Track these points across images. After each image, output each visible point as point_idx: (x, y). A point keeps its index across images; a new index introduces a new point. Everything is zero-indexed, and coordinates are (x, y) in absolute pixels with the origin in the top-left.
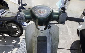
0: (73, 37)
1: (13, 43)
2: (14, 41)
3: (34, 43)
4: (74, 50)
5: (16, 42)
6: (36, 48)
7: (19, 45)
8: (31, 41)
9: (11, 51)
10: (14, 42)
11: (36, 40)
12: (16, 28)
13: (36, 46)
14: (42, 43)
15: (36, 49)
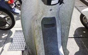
0: (75, 24)
1: (3, 37)
2: (4, 34)
3: (36, 31)
4: (79, 38)
5: (7, 35)
6: (42, 36)
7: (12, 39)
8: (31, 28)
9: (2, 48)
10: (5, 36)
11: (40, 25)
12: (5, 18)
13: (42, 34)
14: (50, 28)
15: (42, 39)
